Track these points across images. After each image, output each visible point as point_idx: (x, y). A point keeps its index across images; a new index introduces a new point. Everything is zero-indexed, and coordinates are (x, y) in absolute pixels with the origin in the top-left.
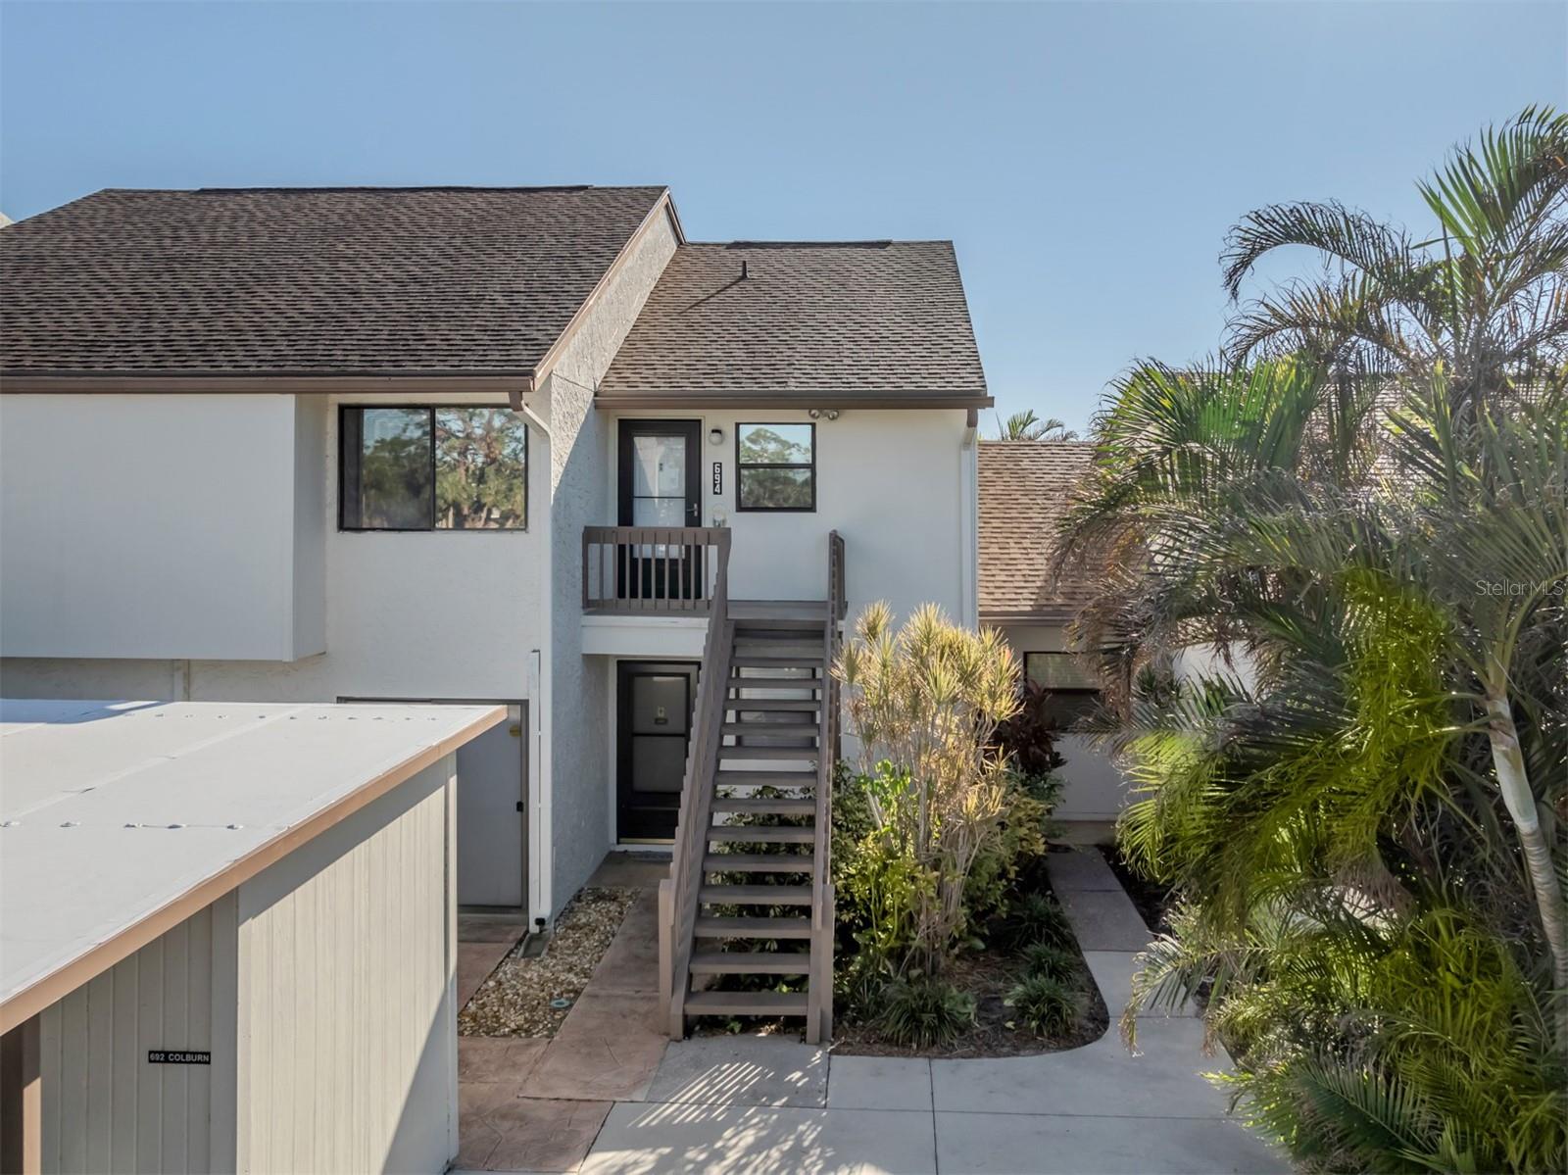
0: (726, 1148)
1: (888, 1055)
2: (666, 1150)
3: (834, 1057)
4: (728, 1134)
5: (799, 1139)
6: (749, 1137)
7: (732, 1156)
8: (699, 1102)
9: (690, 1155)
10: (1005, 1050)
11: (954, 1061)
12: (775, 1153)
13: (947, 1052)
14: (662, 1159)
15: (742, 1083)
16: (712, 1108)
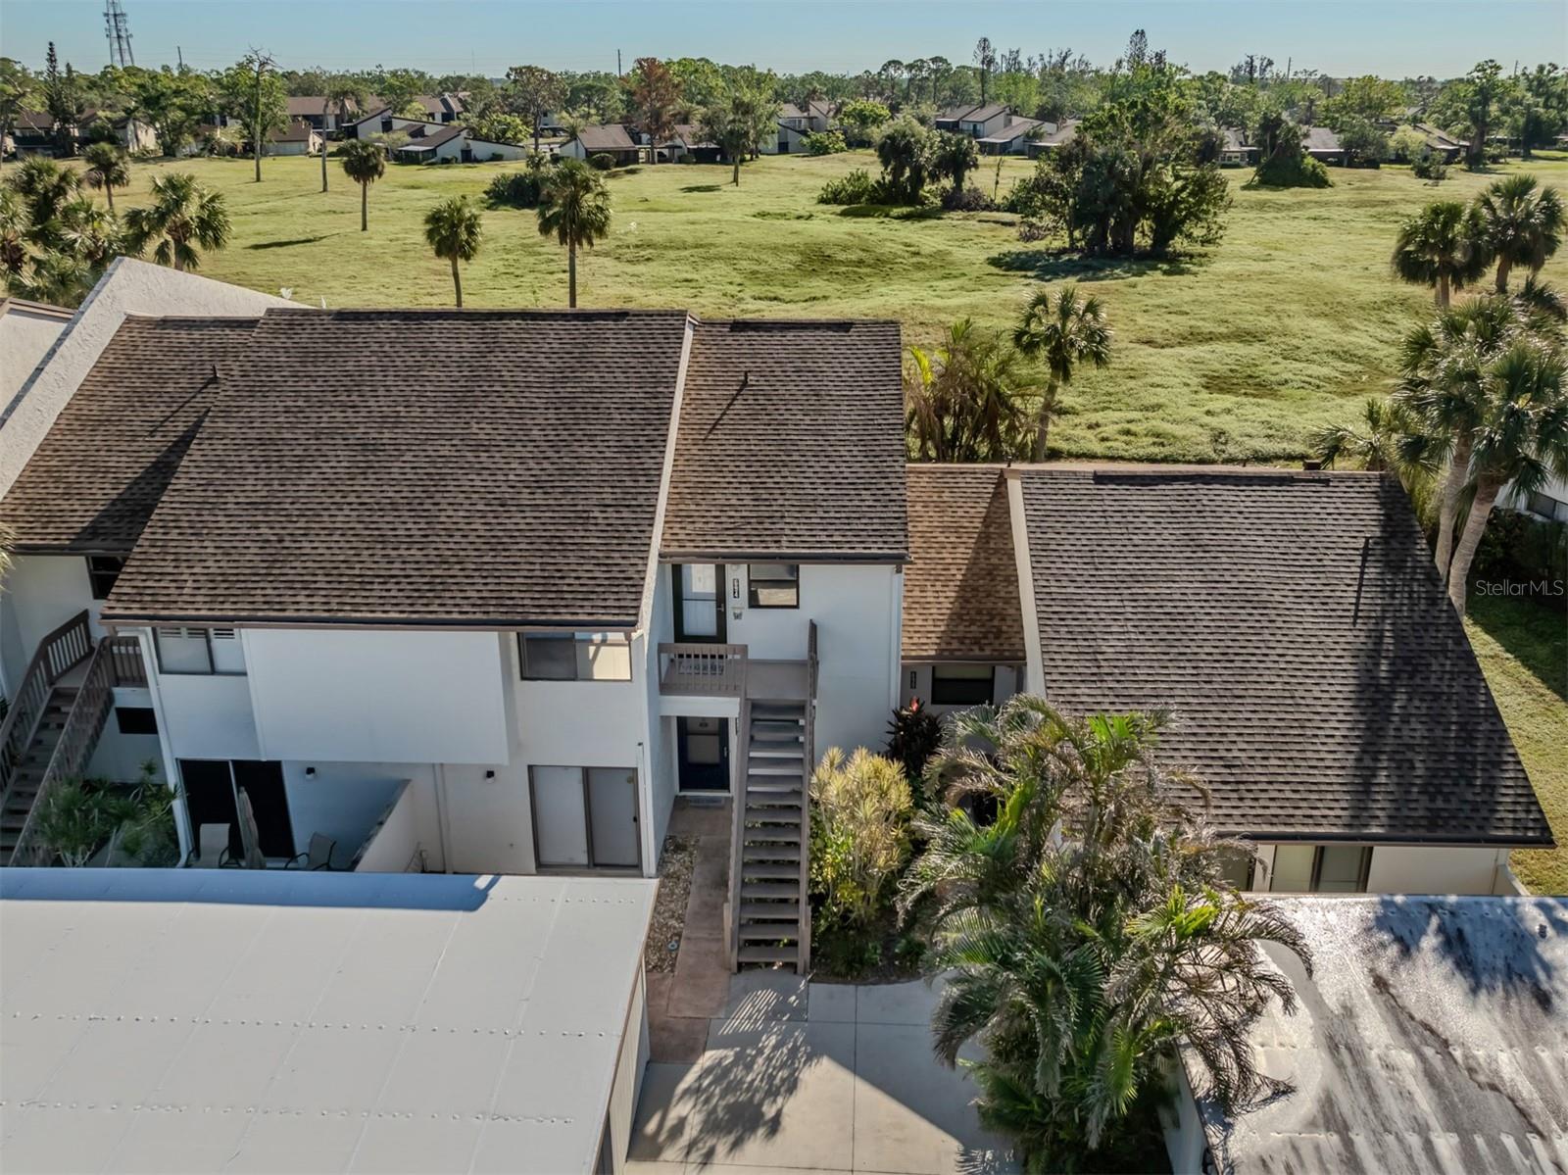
0: (764, 1047)
1: (837, 983)
2: (738, 1049)
3: (811, 985)
4: (764, 1038)
5: (795, 1042)
6: (773, 1040)
7: (767, 1051)
8: (750, 1018)
9: (748, 1051)
10: (893, 978)
11: (868, 987)
12: (785, 1051)
13: (865, 982)
14: (736, 1054)
15: (768, 1004)
16: (756, 1021)
